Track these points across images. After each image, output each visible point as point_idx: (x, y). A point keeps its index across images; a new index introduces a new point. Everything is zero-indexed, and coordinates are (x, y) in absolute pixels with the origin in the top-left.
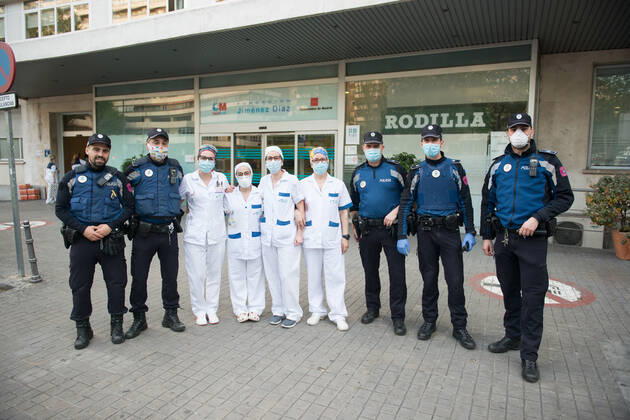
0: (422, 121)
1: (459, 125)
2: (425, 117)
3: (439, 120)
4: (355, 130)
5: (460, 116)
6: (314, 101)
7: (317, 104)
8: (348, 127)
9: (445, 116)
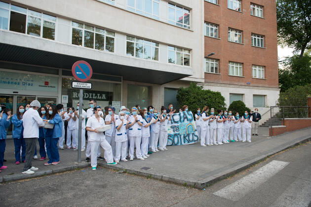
0: (87, 96)
1: (98, 98)
2: (88, 94)
3: (92, 96)
4: (66, 98)
5: (98, 95)
6: (47, 83)
7: (48, 85)
8: (63, 96)
9: (94, 94)
